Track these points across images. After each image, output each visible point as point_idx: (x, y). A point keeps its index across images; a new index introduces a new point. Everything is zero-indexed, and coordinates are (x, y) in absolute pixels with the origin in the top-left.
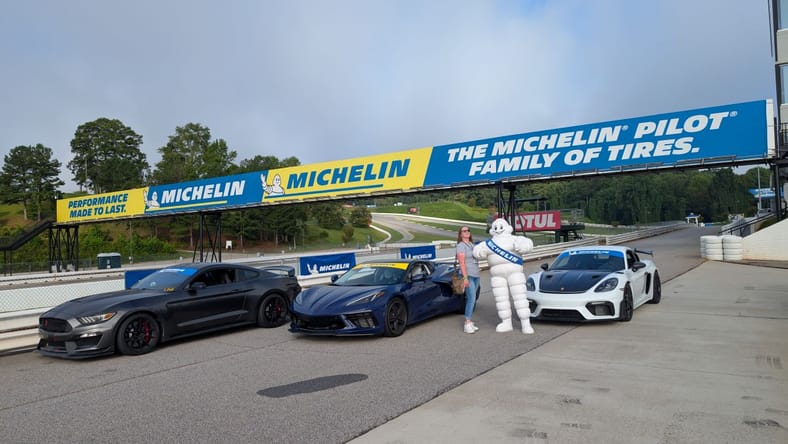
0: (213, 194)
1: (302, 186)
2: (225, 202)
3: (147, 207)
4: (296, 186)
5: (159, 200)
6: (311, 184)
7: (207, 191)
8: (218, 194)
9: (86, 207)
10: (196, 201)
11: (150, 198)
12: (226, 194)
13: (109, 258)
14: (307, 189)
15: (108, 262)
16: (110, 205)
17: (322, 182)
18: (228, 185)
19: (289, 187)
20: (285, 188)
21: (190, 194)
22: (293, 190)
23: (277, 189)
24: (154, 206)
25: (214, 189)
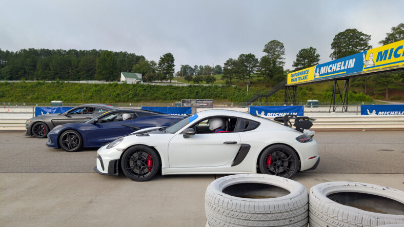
0: (340, 68)
1: (385, 59)
2: (345, 72)
3: (315, 76)
4: (381, 60)
5: (319, 73)
6: (390, 58)
7: (338, 66)
8: (343, 68)
9: (296, 77)
10: (334, 72)
11: (316, 72)
12: (346, 68)
13: (312, 102)
14: (387, 61)
15: (312, 104)
16: (303, 76)
17: (397, 56)
18: (347, 61)
19: (377, 61)
20: (375, 62)
21: (331, 68)
22: (380, 63)
23: (371, 63)
24: (318, 76)
25: (341, 65)
